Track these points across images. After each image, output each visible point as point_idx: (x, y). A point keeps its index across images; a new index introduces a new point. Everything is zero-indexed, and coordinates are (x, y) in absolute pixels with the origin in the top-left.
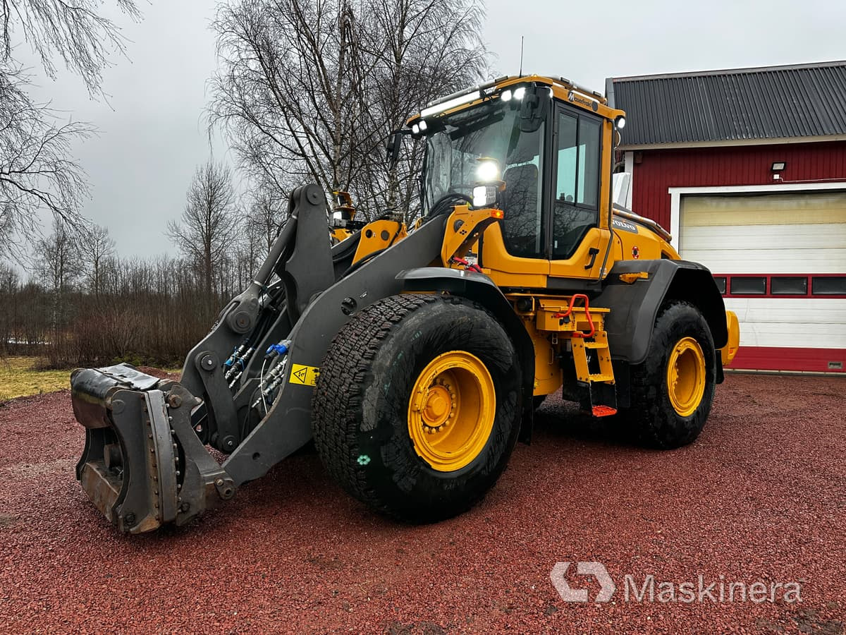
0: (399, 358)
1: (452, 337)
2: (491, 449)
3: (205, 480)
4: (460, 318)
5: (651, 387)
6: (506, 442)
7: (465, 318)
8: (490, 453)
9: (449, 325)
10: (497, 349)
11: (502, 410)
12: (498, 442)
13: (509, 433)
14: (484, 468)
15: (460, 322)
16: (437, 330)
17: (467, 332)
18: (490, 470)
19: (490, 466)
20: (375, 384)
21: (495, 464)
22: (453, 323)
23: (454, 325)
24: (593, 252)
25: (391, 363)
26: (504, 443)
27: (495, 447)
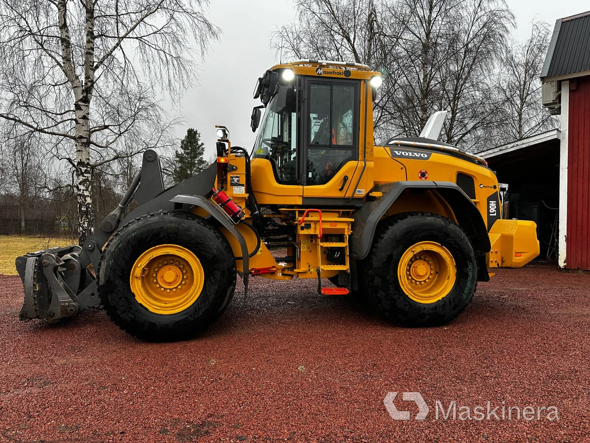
0: (119, 247)
1: (162, 235)
2: (198, 304)
3: (60, 302)
4: (168, 225)
5: (376, 277)
6: (211, 301)
7: (173, 225)
8: (197, 307)
9: (158, 229)
10: (201, 244)
11: (208, 282)
12: (204, 301)
13: (213, 296)
14: (191, 316)
15: (168, 228)
16: (148, 232)
17: (175, 233)
18: (196, 317)
19: (196, 315)
20: (105, 260)
21: (200, 314)
22: (161, 228)
23: (163, 229)
24: (345, 179)
25: (115, 249)
26: (208, 302)
27: (201, 304)
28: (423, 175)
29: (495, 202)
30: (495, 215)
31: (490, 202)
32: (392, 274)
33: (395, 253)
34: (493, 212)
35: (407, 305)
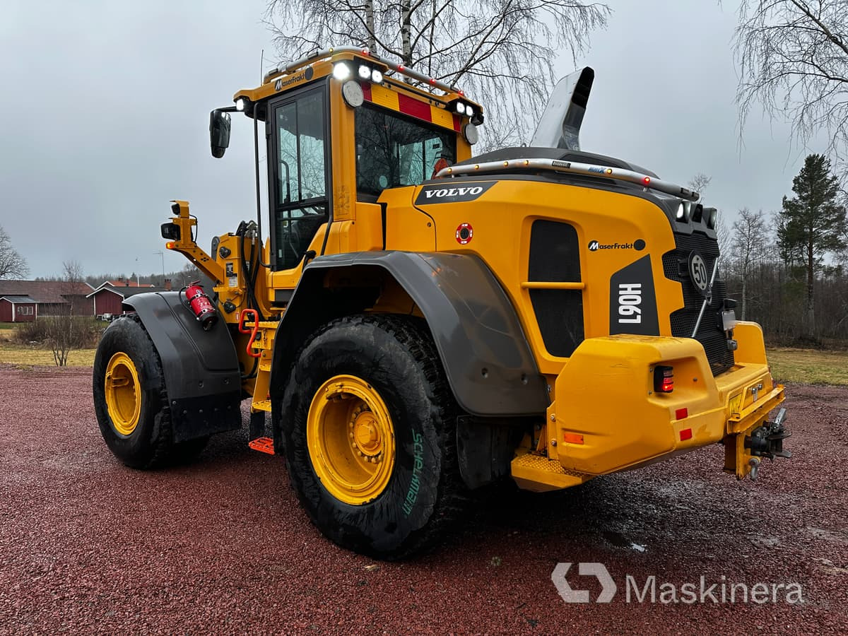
28: (465, 233)
29: (639, 286)
30: (638, 320)
31: (621, 286)
32: (298, 431)
33: (301, 392)
34: (631, 313)
35: (316, 496)
